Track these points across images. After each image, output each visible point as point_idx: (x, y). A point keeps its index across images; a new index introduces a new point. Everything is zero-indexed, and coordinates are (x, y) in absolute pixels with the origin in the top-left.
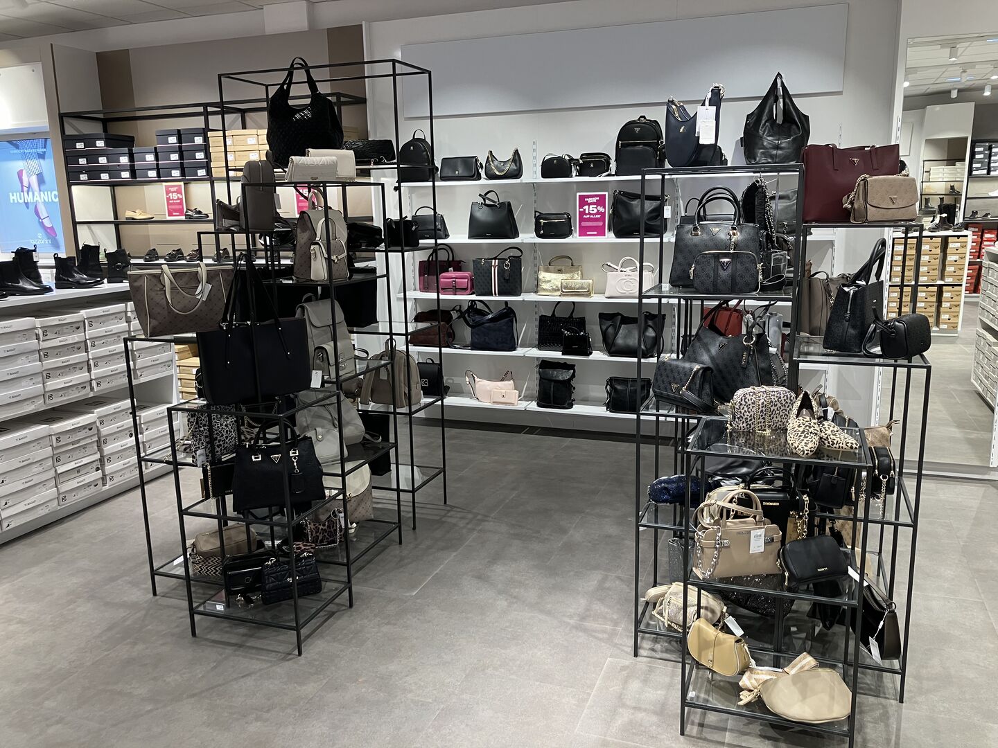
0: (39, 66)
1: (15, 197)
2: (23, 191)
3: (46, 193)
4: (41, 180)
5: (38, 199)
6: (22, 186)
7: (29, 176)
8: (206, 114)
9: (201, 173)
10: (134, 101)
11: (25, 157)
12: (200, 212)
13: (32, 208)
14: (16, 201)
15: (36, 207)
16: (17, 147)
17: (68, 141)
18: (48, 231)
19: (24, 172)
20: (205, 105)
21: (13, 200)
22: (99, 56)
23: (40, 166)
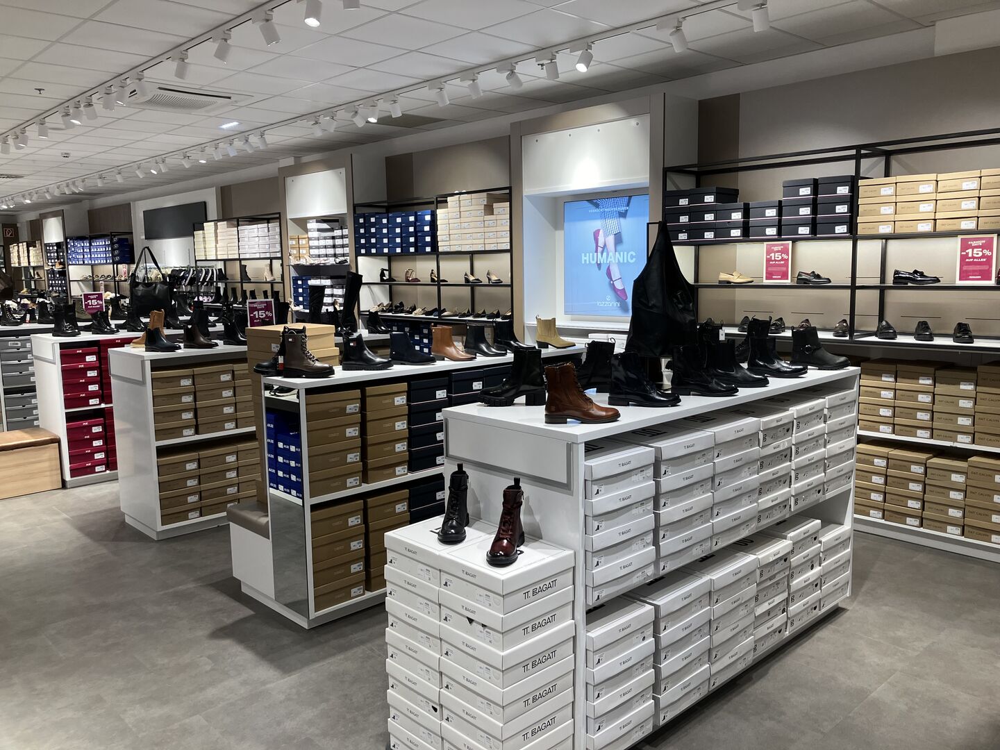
0: (647, 119)
1: (587, 258)
2: (597, 251)
3: (622, 253)
4: (618, 239)
5: (613, 259)
6: (597, 246)
7: (606, 236)
8: (858, 158)
9: (841, 229)
10: (738, 151)
11: (604, 216)
12: (818, 276)
13: (604, 269)
14: (588, 262)
15: (609, 268)
16: (597, 206)
17: (669, 198)
18: (619, 293)
19: (601, 232)
20: (858, 148)
21: (585, 260)
22: (702, 104)
23: (619, 225)
